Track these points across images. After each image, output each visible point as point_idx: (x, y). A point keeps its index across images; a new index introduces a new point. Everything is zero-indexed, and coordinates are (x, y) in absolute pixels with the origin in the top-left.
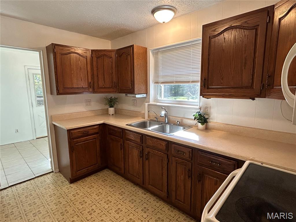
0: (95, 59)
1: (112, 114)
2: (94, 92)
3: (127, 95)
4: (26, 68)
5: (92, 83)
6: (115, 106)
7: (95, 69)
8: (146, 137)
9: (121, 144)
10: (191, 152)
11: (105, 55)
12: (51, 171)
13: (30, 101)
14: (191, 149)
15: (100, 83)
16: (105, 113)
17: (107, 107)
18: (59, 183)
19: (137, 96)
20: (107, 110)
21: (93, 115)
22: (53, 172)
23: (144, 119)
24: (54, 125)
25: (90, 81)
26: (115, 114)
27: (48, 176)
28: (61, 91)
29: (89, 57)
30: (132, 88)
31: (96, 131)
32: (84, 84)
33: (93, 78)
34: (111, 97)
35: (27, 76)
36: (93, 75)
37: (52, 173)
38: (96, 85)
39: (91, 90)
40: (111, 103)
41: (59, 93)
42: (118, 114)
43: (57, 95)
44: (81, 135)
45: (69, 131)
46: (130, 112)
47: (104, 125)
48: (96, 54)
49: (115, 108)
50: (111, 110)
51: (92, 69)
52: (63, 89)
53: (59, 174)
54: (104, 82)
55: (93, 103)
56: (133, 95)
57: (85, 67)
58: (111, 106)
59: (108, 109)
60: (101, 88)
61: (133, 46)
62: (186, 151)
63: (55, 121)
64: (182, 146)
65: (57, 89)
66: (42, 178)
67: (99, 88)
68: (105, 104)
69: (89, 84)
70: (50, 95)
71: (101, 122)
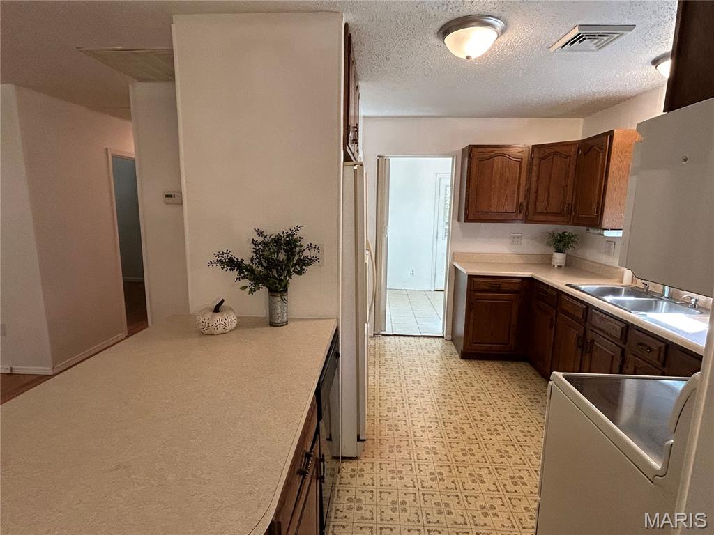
0: (536, 162)
1: (559, 267)
2: (526, 220)
3: (588, 230)
4: (438, 176)
5: (525, 204)
6: (569, 250)
7: (534, 179)
8: (594, 310)
9: (552, 320)
10: (663, 349)
11: (557, 153)
12: (442, 335)
13: (436, 229)
14: (664, 344)
15: (539, 205)
16: (546, 262)
17: (551, 250)
18: (447, 352)
19: (607, 233)
20: (550, 258)
21: (521, 261)
22: (443, 337)
23: (620, 284)
24: (455, 267)
25: (521, 200)
26: (565, 266)
27: (437, 340)
28: (472, 217)
29: (527, 159)
30: (597, 216)
31: (516, 288)
32: (510, 206)
33: (527, 196)
34: (564, 233)
35: (438, 189)
36: (528, 191)
37: (442, 339)
38: (531, 209)
39: (521, 216)
40: (561, 243)
41: (467, 220)
42: (572, 266)
43: (465, 222)
44: (488, 288)
45: (471, 277)
46: (599, 265)
47: (531, 281)
48: (539, 153)
49: (567, 255)
50: (559, 258)
51: (529, 179)
52: (474, 214)
53: (450, 343)
54: (548, 204)
55: (524, 241)
56: (599, 231)
57: (516, 177)
58: (559, 251)
59: (552, 255)
60: (541, 214)
61: (611, 133)
62: (655, 345)
63: (458, 262)
64: (651, 336)
65: (466, 214)
66: (428, 339)
67: (535, 213)
68: (548, 244)
69: (520, 206)
70: (456, 222)
71: (527, 274)
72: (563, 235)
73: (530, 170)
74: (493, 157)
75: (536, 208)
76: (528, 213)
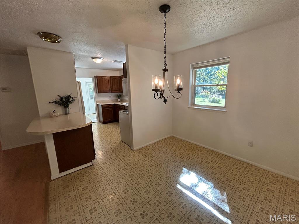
0: (111, 80)
2: (112, 92)
4: (86, 82)
6: (121, 98)
7: (112, 83)
11: (115, 78)
15: (114, 89)
16: (117, 101)
17: (117, 98)
20: (118, 100)
24: (97, 104)
28: (99, 92)
29: (109, 79)
31: (112, 106)
32: (108, 89)
36: (111, 86)
38: (112, 90)
39: (110, 91)
42: (122, 101)
44: (106, 107)
45: (102, 105)
47: (114, 104)
48: (112, 78)
50: (119, 100)
53: (99, 123)
55: (112, 97)
57: (108, 83)
58: (119, 98)
67: (113, 91)
68: (117, 97)
69: (110, 89)
70: (96, 93)
71: (114, 103)
72: (119, 95)
73: (110, 82)
74: (102, 79)
75: (113, 89)
76: (111, 91)
